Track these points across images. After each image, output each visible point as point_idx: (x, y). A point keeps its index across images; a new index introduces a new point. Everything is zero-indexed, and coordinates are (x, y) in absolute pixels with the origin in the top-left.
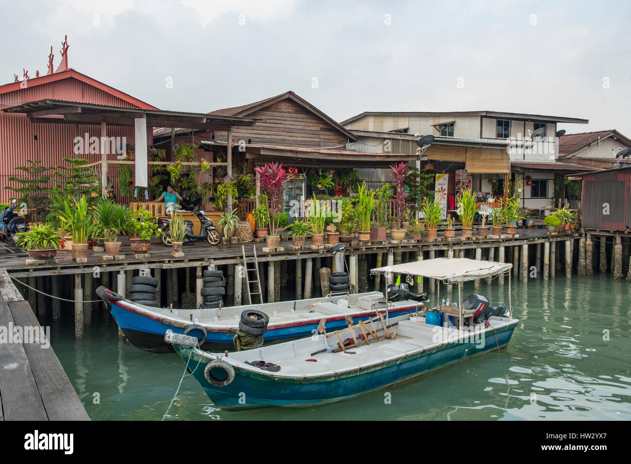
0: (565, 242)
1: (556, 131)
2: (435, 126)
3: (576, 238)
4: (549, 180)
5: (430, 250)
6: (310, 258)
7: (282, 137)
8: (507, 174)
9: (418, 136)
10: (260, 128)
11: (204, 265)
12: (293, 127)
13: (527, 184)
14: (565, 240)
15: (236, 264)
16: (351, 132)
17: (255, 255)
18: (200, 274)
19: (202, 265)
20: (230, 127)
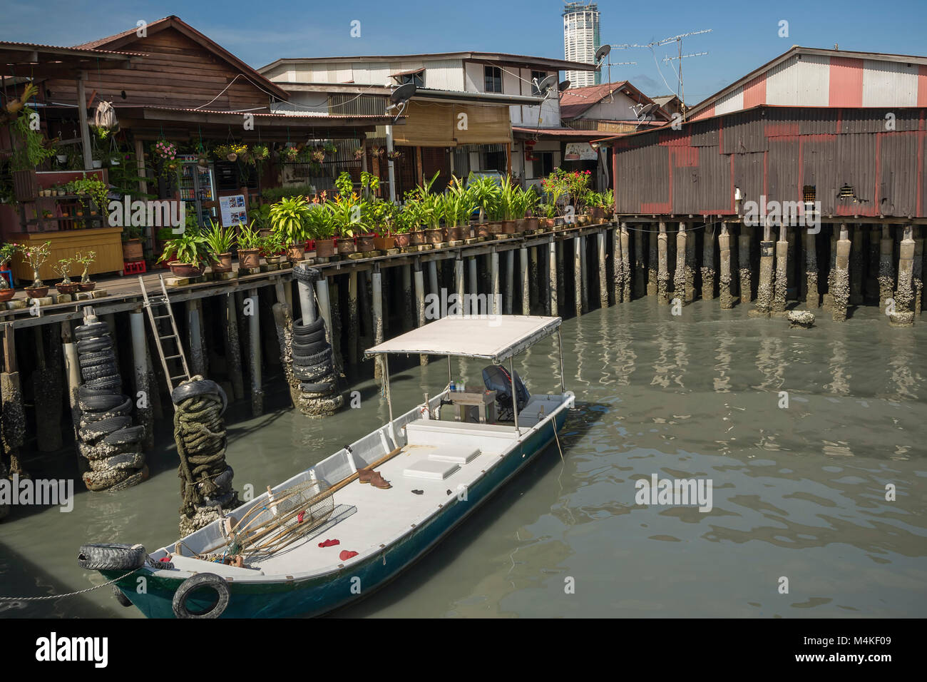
0: (597, 237)
1: (558, 82)
2: (394, 77)
3: (608, 229)
4: (555, 153)
5: (430, 260)
6: (254, 289)
7: (165, 94)
8: (508, 144)
9: (389, 87)
10: (127, 79)
11: (74, 318)
12: (182, 77)
13: (528, 159)
14: (597, 233)
15: (134, 312)
16: (278, 86)
17: (165, 292)
18: (69, 336)
19: (71, 318)
20: (80, 73)
